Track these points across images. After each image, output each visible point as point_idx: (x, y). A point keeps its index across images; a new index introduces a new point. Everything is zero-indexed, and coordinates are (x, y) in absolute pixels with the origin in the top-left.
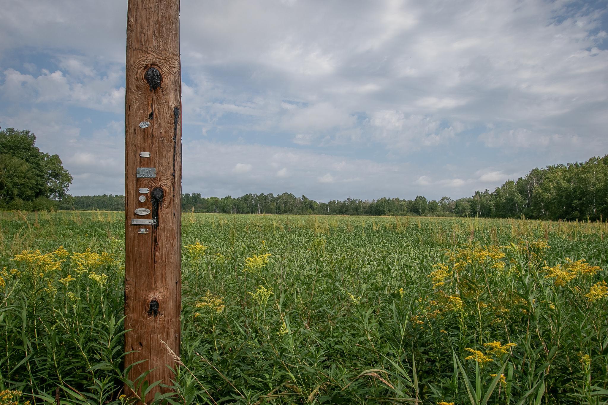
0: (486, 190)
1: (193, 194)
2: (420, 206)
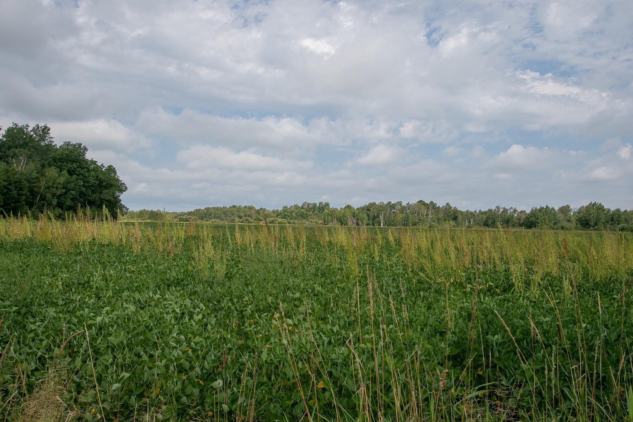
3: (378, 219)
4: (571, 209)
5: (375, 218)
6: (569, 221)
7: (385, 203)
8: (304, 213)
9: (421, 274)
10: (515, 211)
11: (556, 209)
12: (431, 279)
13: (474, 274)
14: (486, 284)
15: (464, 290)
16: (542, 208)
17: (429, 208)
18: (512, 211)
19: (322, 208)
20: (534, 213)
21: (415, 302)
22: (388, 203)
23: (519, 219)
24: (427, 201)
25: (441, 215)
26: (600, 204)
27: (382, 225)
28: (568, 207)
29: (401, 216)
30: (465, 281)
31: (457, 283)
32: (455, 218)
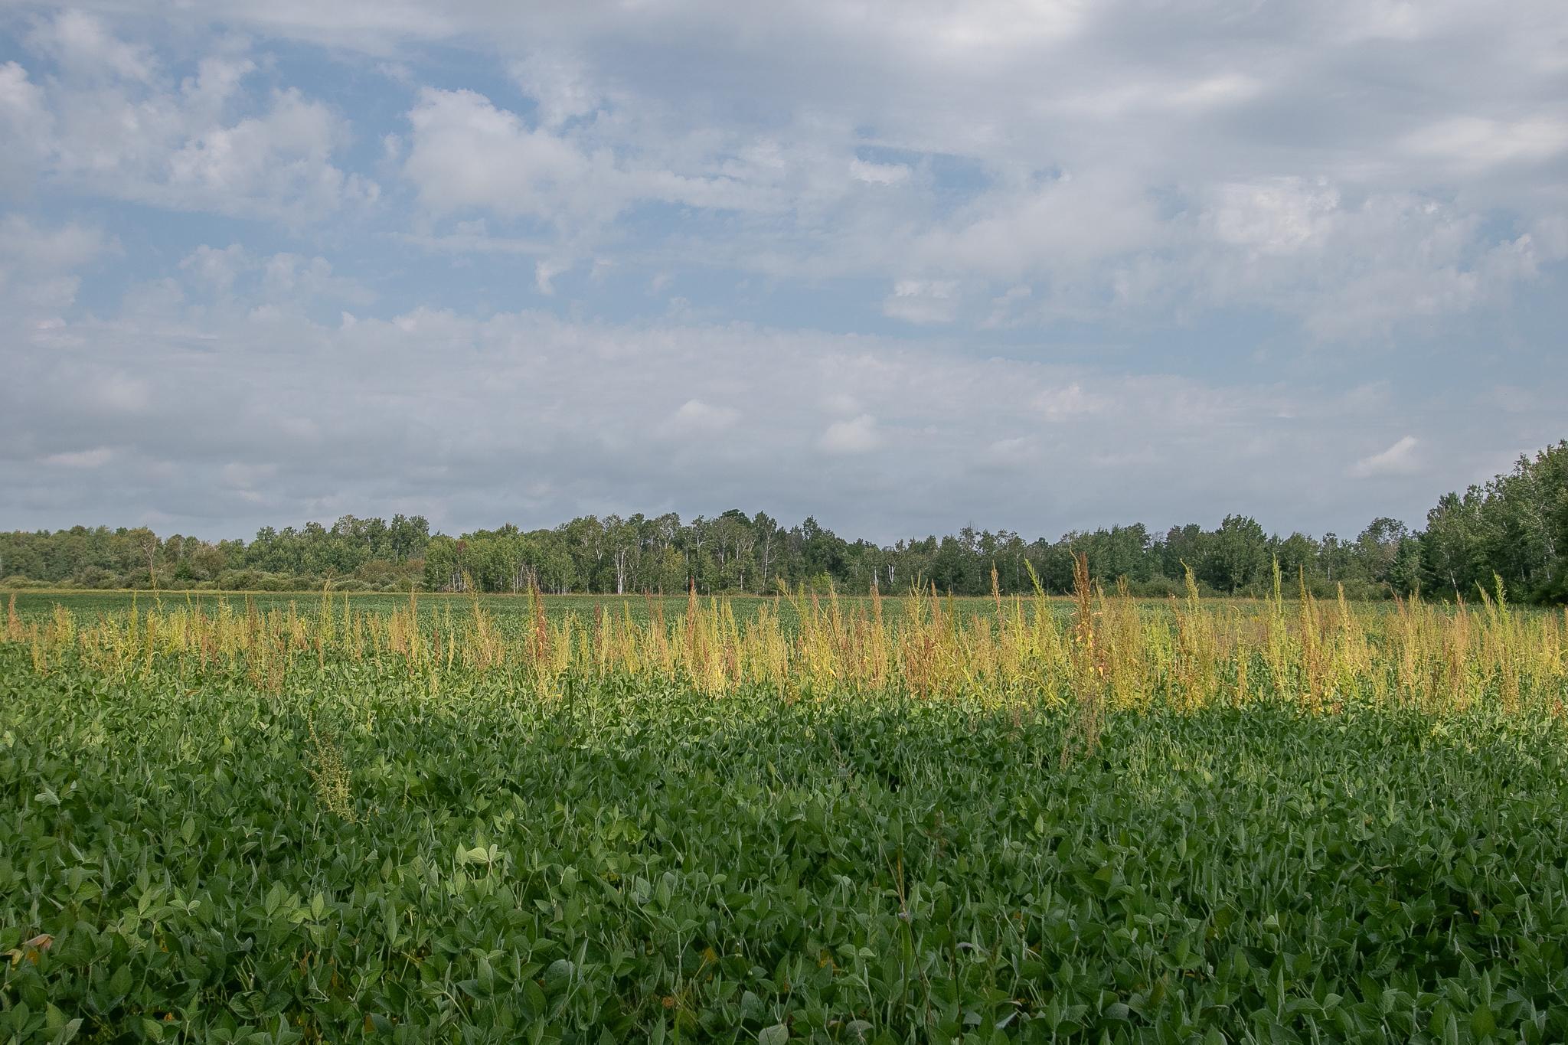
0: (1473, 488)
1: (396, 520)
2: (1235, 556)
3: (607, 570)
4: (1147, 537)
5: (597, 566)
7: (625, 518)
8: (344, 553)
19: (406, 534)
22: (632, 520)
24: (751, 514)
25: (796, 557)
26: (1252, 522)
27: (619, 588)
29: (679, 561)
32: (837, 567)
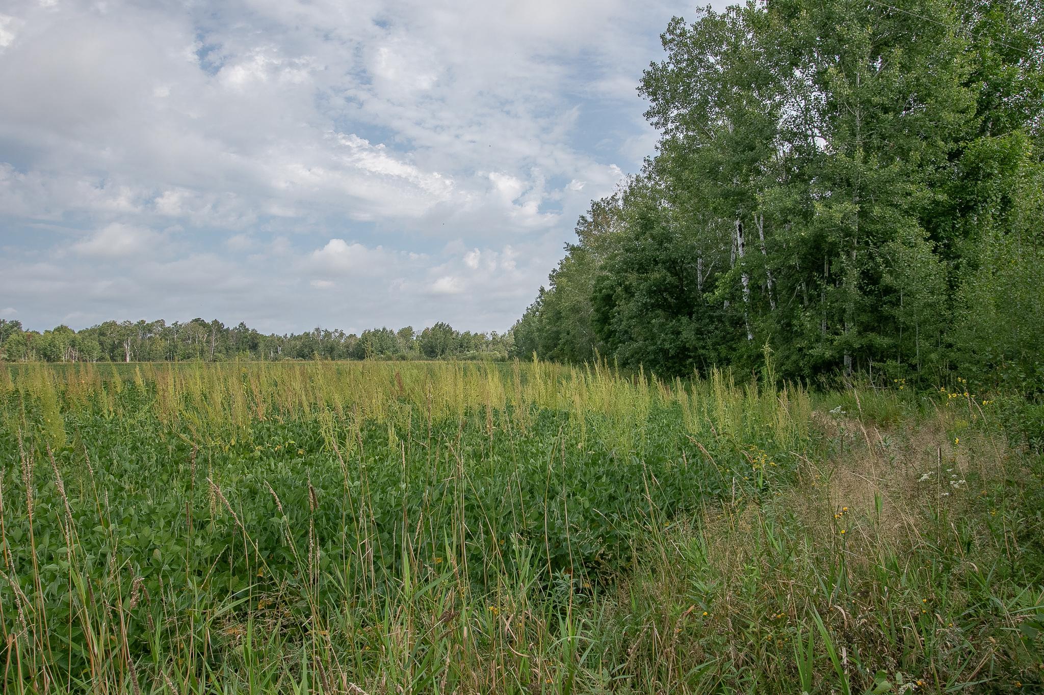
3: (120, 350)
4: (414, 332)
5: (114, 348)
6: (411, 348)
7: (135, 322)
9: (183, 436)
10: (342, 334)
11: (396, 332)
12: (199, 443)
13: (268, 429)
14: (284, 443)
15: (251, 454)
16: (377, 331)
17: (211, 331)
18: (337, 334)
19: (6, 331)
20: (366, 336)
21: (168, 481)
22: (139, 323)
23: (347, 347)
24: (209, 320)
25: (231, 343)
26: (448, 326)
27: (128, 359)
28: (410, 329)
29: (163, 343)
30: (254, 441)
31: (240, 445)
32: (254, 347)
